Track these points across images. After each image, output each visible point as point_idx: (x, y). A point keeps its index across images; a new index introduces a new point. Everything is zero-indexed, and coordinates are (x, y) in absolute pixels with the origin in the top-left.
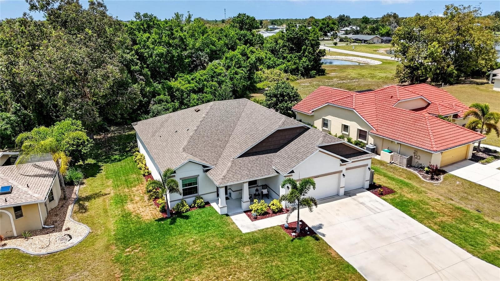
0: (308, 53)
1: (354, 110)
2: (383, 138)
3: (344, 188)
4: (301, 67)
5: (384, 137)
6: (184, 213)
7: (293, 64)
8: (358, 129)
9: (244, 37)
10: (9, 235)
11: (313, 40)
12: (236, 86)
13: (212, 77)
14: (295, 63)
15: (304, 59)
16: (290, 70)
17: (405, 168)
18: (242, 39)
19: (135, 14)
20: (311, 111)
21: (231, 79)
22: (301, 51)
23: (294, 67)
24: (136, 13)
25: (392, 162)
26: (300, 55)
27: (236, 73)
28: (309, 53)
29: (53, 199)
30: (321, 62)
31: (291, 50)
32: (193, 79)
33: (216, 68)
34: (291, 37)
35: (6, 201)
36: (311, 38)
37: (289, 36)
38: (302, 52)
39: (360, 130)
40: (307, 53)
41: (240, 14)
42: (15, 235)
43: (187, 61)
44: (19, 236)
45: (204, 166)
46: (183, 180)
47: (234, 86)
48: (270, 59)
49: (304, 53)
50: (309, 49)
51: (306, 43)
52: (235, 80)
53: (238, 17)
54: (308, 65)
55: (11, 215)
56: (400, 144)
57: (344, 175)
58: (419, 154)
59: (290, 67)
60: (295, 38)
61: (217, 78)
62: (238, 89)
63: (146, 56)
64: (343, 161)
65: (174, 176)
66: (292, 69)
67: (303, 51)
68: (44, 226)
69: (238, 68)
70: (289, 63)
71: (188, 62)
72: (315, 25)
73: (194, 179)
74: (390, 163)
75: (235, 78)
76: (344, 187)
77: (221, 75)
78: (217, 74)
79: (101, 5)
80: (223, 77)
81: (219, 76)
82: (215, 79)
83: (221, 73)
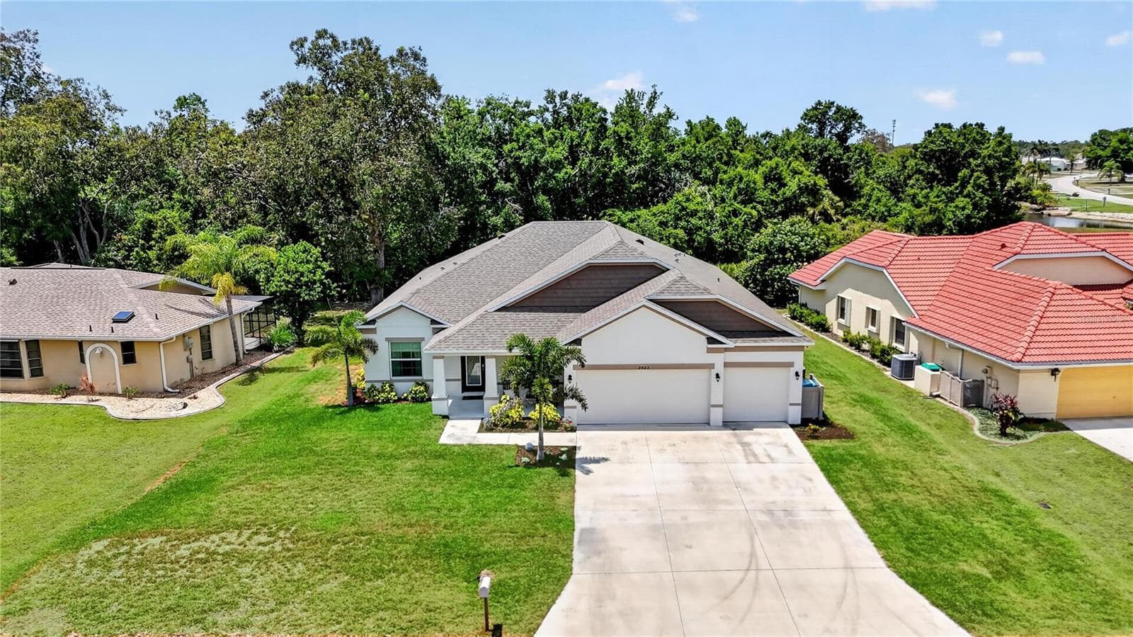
0: (973, 187)
1: (885, 271)
2: (935, 339)
3: (721, 408)
4: (950, 220)
5: (927, 330)
6: (379, 403)
7: (928, 211)
8: (893, 318)
9: (821, 152)
10: (111, 390)
11: (990, 156)
12: (730, 240)
13: (678, 218)
14: (933, 211)
15: (961, 201)
16: (918, 226)
17: (959, 409)
18: (815, 157)
19: (545, 94)
20: (819, 281)
21: (723, 225)
22: (956, 181)
23: (928, 219)
24: (549, 91)
25: (934, 394)
26: (951, 192)
27: (735, 213)
28: (977, 186)
29: (211, 357)
30: (1019, 213)
31: (931, 179)
32: (632, 221)
33: (688, 200)
34: (932, 150)
35: (113, 331)
36: (985, 152)
37: (926, 147)
38: (957, 185)
39: (897, 319)
40: (969, 188)
41: (819, 103)
42: (120, 392)
43: (634, 186)
44: (123, 395)
45: (433, 322)
46: (393, 342)
47: (726, 239)
48: (879, 200)
49: (963, 186)
50: (979, 178)
51: (970, 163)
52: (731, 229)
53: (815, 109)
54: (968, 217)
55: (116, 355)
56: (963, 350)
57: (718, 376)
58: (997, 374)
59: (920, 218)
60: (943, 151)
61: (688, 222)
62: (736, 248)
63: (523, 164)
64: (711, 340)
65: (374, 331)
66: (924, 223)
67: (959, 182)
68: (166, 388)
69: (744, 203)
70: (918, 211)
71: (637, 189)
72: (1099, 145)
73: (415, 346)
74: (931, 395)
75: (731, 223)
76: (721, 406)
77: (696, 215)
78: (687, 213)
79: (416, 57)
80: (700, 219)
81: (692, 216)
82: (683, 223)
83: (697, 211)
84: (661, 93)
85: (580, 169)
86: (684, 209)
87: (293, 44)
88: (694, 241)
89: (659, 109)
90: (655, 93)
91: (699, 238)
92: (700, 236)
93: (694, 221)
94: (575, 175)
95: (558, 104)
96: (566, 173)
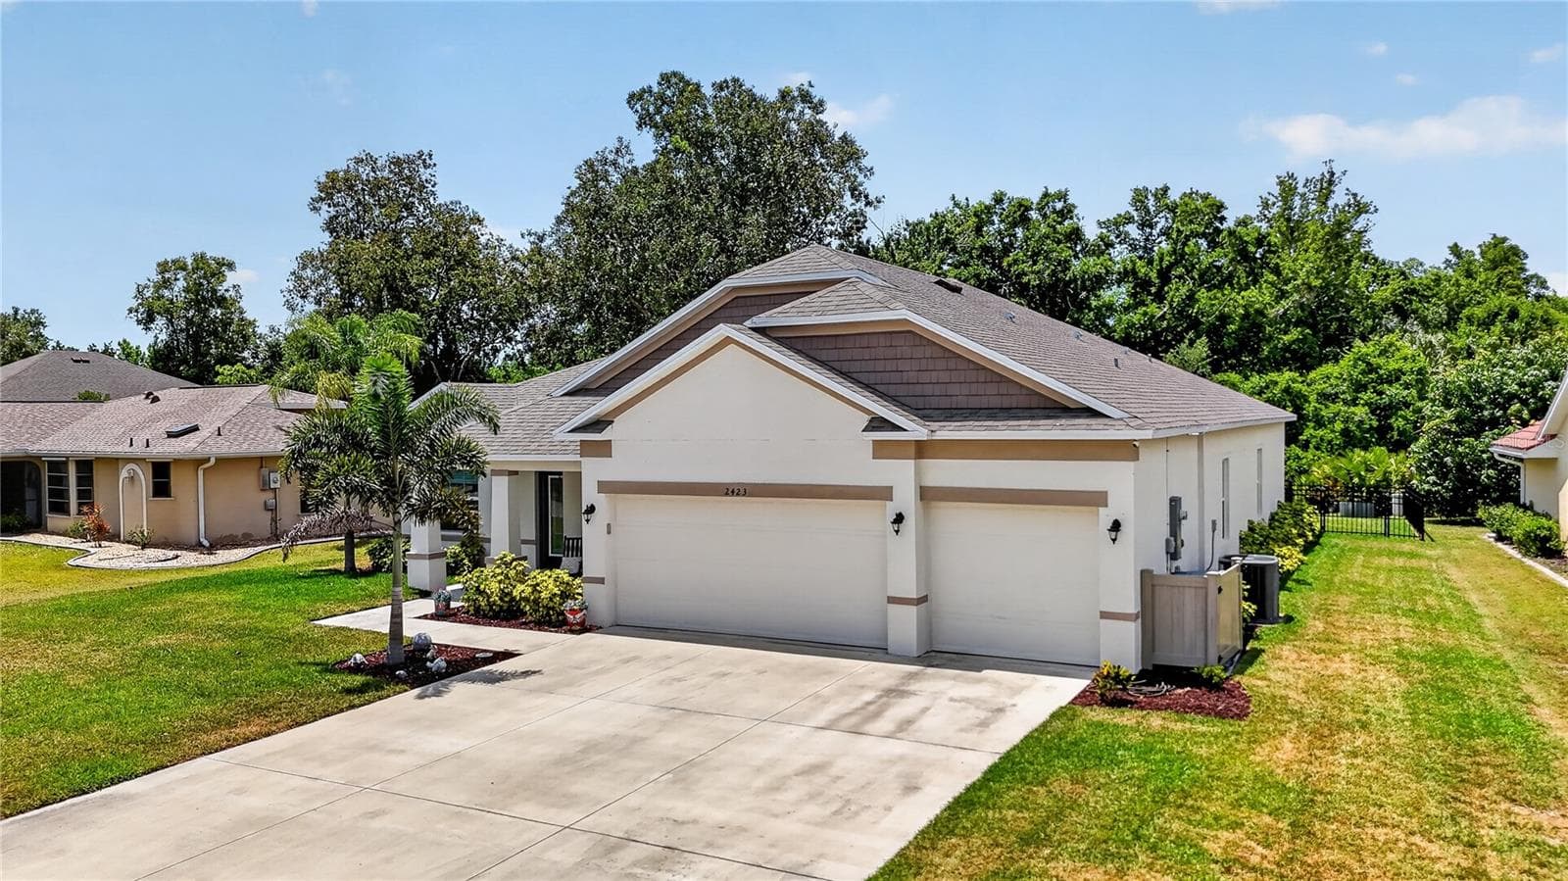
20: (1539, 439)
55: (145, 479)
57: (899, 520)
77: (1398, 379)
78: (1380, 377)
79: (805, 97)
80: (1407, 386)
81: (1390, 383)
82: (1365, 396)
83: (1401, 372)
84: (1344, 173)
85: (1171, 305)
86: (1371, 369)
87: (632, 97)
88: (1390, 428)
89: (1339, 198)
90: (1332, 174)
91: (1401, 423)
92: (1405, 418)
93: (1393, 391)
94: (1162, 318)
95: (1152, 209)
96: (1145, 314)
